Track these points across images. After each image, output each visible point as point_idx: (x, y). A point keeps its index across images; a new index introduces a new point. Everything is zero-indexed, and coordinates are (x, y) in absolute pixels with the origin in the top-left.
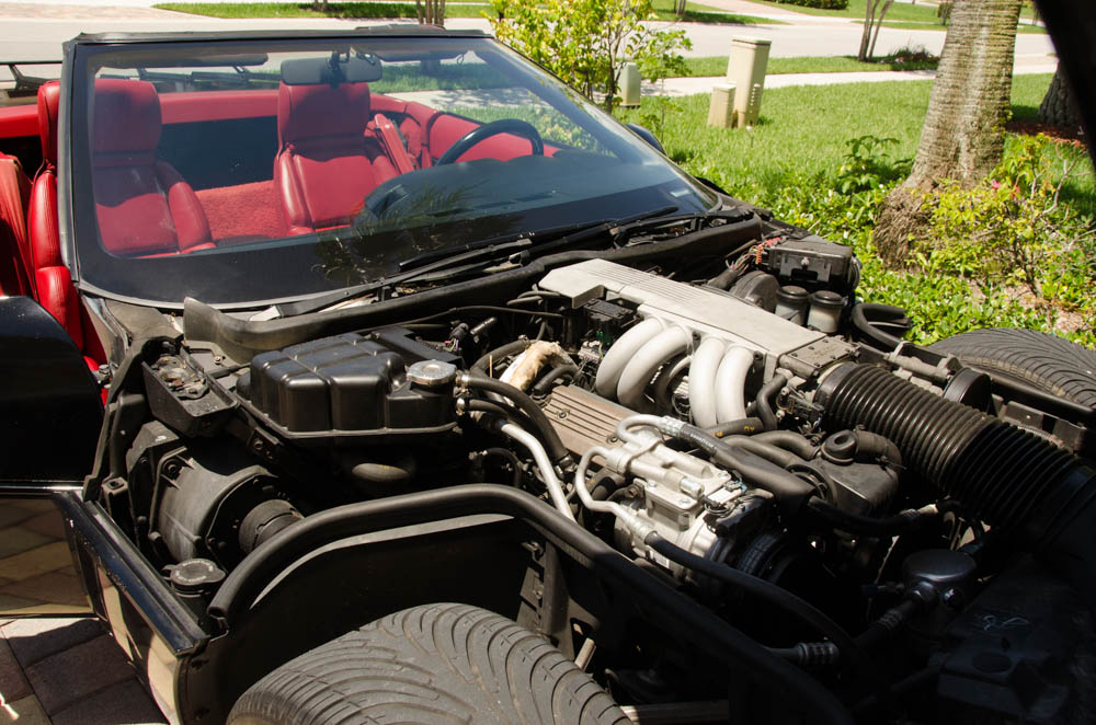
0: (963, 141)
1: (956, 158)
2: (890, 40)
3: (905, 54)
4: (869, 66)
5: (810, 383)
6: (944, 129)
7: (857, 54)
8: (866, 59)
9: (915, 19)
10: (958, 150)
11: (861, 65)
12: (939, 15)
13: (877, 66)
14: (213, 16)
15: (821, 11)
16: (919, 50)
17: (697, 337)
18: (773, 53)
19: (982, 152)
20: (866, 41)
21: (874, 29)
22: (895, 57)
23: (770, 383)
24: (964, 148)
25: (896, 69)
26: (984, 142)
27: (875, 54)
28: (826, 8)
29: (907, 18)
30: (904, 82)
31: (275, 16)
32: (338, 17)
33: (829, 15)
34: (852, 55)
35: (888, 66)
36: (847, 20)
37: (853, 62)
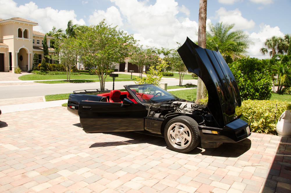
0: (202, 94)
1: (201, 97)
2: (185, 82)
3: (188, 84)
4: (182, 87)
5: (195, 106)
6: (199, 93)
7: (179, 85)
8: (181, 86)
9: (188, 77)
10: (202, 96)
11: (180, 87)
12: (192, 76)
13: (183, 87)
14: (47, 83)
15: (168, 77)
16: (190, 84)
17: (187, 104)
18: (168, 85)
19: (204, 96)
20: (180, 82)
21: (181, 80)
22: (186, 85)
23: (193, 106)
24: (202, 95)
25: (187, 87)
26: (204, 94)
27: (182, 85)
28: (169, 76)
29: (186, 77)
30: (189, 90)
31: (60, 83)
32: (73, 83)
33: (170, 78)
34: (178, 85)
35: (185, 87)
36: (174, 78)
37: (179, 87)
